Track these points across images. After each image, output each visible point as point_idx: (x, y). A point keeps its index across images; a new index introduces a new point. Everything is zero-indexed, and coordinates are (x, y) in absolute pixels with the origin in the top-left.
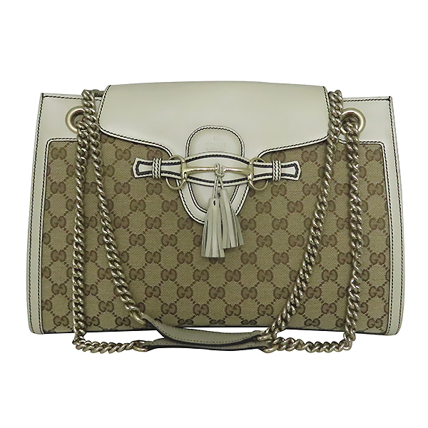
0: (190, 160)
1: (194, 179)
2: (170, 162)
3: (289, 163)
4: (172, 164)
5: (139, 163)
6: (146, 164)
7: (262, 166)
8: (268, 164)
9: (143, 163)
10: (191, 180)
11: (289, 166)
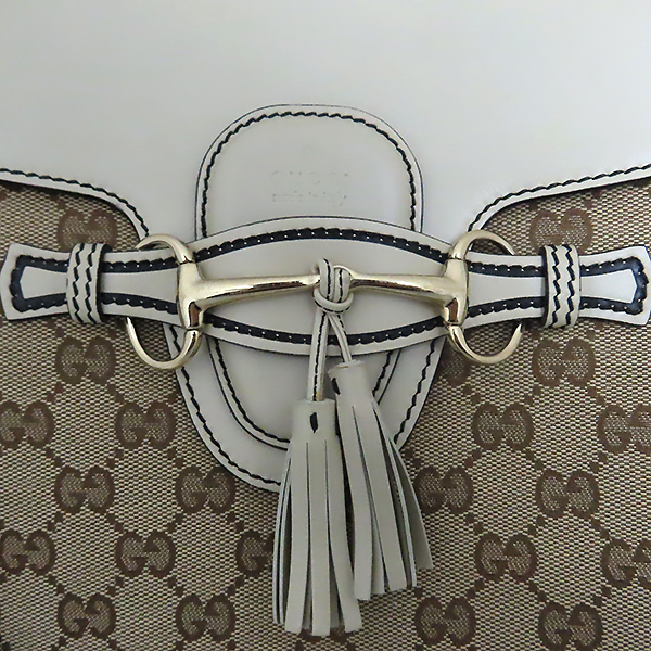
0: (214, 251)
1: (230, 326)
2: (138, 256)
3: (612, 256)
4: (145, 266)
5: (23, 261)
6: (51, 265)
7: (502, 271)
8: (525, 262)
9: (38, 263)
10: (220, 333)
11: (607, 268)
